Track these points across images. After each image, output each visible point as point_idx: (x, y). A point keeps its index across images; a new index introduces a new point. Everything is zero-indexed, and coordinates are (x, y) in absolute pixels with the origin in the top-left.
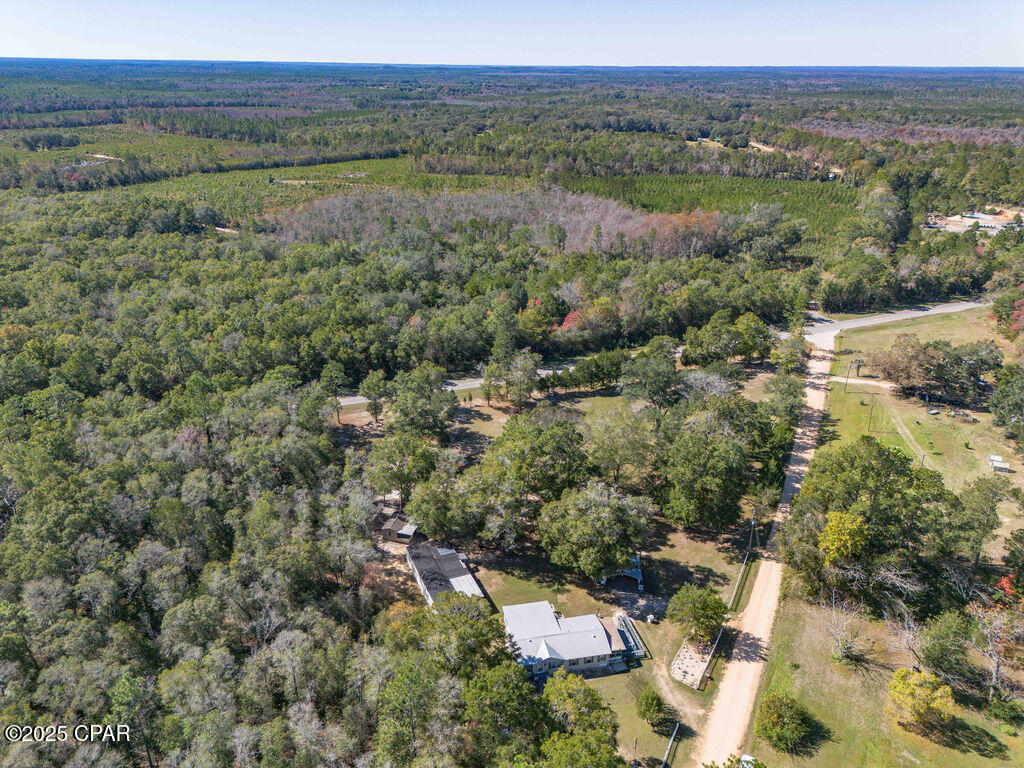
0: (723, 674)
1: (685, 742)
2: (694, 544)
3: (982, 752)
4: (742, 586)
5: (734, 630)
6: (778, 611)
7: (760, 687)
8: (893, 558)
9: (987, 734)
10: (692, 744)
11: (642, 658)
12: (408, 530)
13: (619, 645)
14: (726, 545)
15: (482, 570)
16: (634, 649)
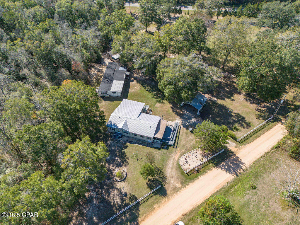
0: (206, 172)
1: (158, 196)
2: (245, 102)
4: (255, 133)
5: (232, 152)
6: (267, 153)
7: (223, 188)
10: (160, 199)
11: (170, 146)
12: (116, 56)
13: (160, 135)
14: (263, 109)
15: (135, 82)
16: (168, 140)
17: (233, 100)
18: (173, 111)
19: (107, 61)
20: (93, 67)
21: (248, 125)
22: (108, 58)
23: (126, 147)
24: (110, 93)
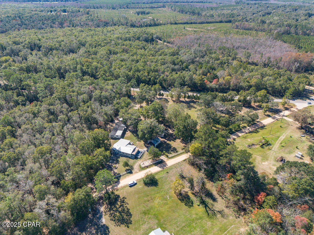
0: (151, 168)
2: (180, 143)
4: (178, 155)
5: (164, 161)
6: (179, 162)
10: (129, 175)
12: (121, 119)
13: (134, 153)
15: (129, 132)
16: (138, 156)
18: (144, 145)
19: (116, 121)
20: (109, 124)
21: (177, 152)
22: (117, 120)
23: (119, 158)
24: (115, 136)
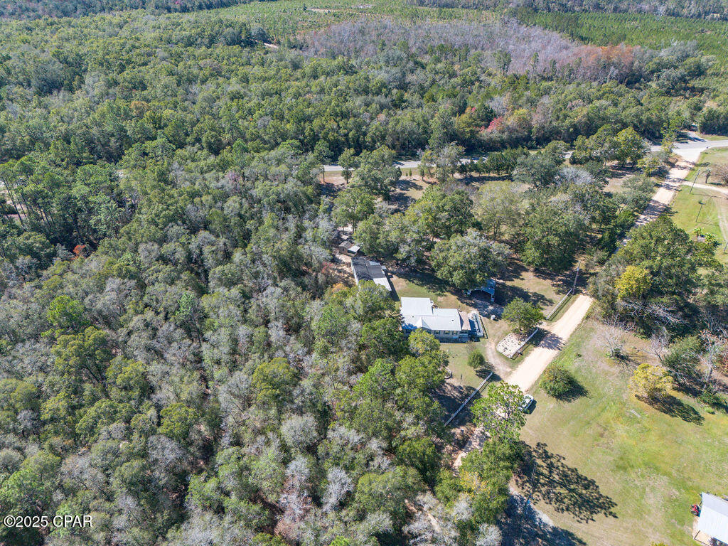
0: (530, 353)
1: (494, 382)
2: (538, 280)
3: (685, 419)
4: (560, 308)
5: (546, 331)
6: (580, 325)
8: (665, 299)
9: (694, 410)
10: (497, 384)
11: (481, 337)
12: (354, 249)
13: (466, 328)
14: (559, 283)
15: (395, 277)
16: (477, 331)
17: (523, 279)
18: (462, 302)
21: (551, 302)
22: (341, 253)
